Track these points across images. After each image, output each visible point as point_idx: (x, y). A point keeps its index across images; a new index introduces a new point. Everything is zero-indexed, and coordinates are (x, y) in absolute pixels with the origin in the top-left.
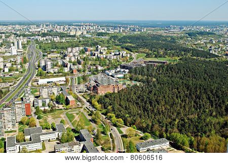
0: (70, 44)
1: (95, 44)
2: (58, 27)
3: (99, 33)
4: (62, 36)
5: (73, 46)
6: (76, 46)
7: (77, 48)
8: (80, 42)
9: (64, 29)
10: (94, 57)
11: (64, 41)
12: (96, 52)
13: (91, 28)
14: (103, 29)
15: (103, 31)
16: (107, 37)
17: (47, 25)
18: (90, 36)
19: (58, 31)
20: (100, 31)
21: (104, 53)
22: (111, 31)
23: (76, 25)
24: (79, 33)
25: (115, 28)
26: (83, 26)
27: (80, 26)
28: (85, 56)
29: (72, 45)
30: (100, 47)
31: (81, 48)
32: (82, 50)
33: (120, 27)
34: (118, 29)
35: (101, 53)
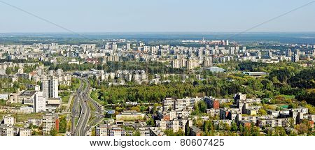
0: (171, 89)
1: (232, 90)
2: (146, 49)
3: (244, 63)
4: (153, 69)
5: (176, 95)
6: (185, 95)
7: (188, 99)
8: (195, 83)
9: (159, 53)
10: (229, 122)
11: (157, 81)
12: (233, 110)
13: (224, 51)
14: (252, 54)
15: (254, 59)
16: (263, 74)
17: (120, 45)
18: (221, 70)
19: (146, 57)
20: (245, 59)
21: (253, 113)
22: (273, 59)
23: (189, 46)
24: (194, 64)
25: (282, 50)
26: (204, 46)
27: (198, 46)
28: (206, 118)
29: (176, 92)
30: (243, 97)
31: (198, 100)
32: (200, 104)
33: (294, 50)
34: (290, 53)
35: (245, 112)
